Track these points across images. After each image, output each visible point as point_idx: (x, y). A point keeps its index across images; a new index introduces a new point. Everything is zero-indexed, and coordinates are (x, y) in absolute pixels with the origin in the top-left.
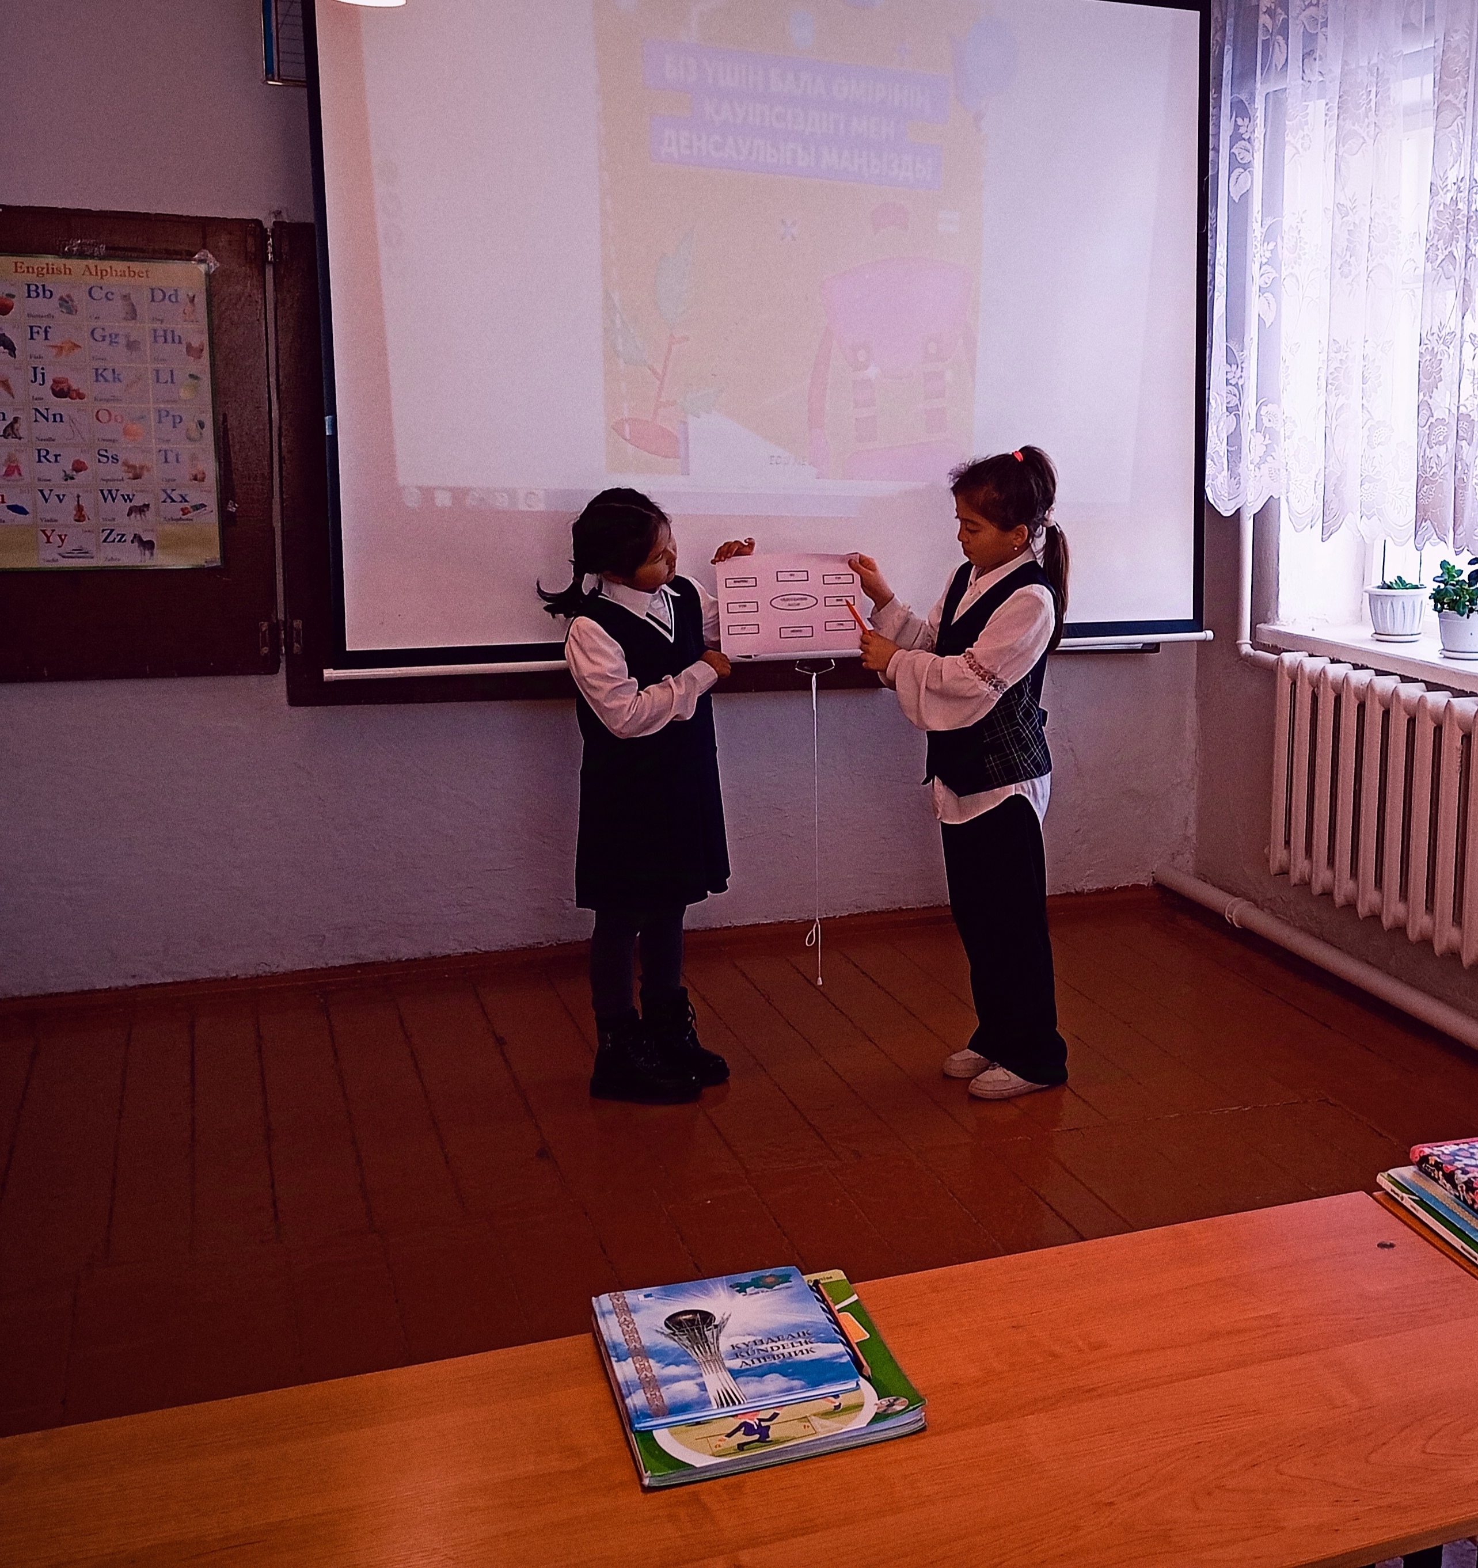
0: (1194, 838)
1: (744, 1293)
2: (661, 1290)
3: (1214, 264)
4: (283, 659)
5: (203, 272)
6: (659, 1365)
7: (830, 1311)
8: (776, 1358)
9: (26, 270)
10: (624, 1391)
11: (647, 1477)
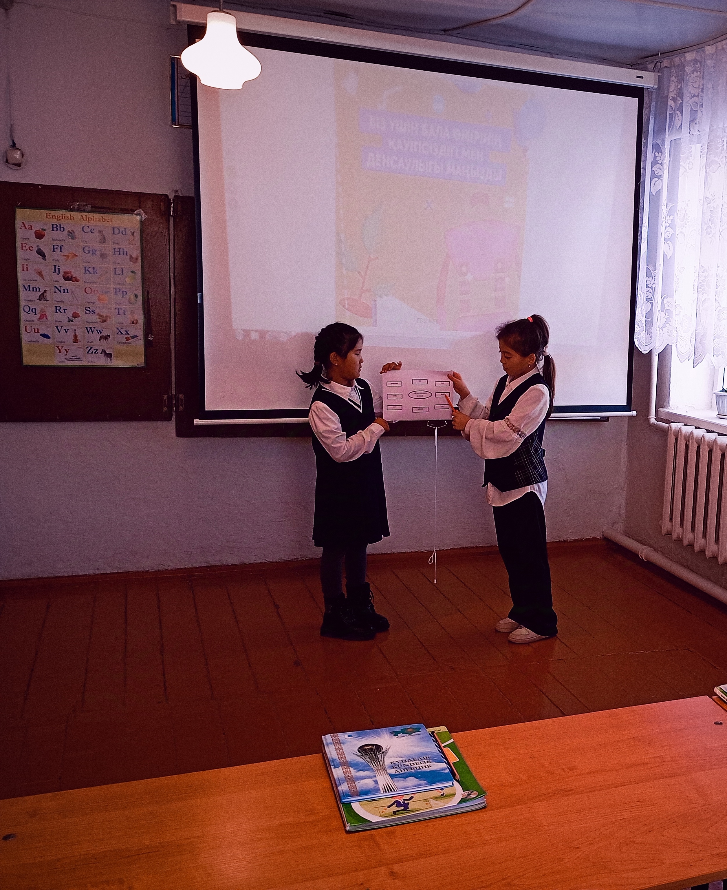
0: (624, 515)
1: (397, 736)
2: (356, 733)
3: (642, 226)
4: (174, 413)
5: (139, 220)
6: (355, 770)
7: (440, 747)
8: (413, 769)
9: (51, 217)
10: (337, 783)
11: (348, 826)
